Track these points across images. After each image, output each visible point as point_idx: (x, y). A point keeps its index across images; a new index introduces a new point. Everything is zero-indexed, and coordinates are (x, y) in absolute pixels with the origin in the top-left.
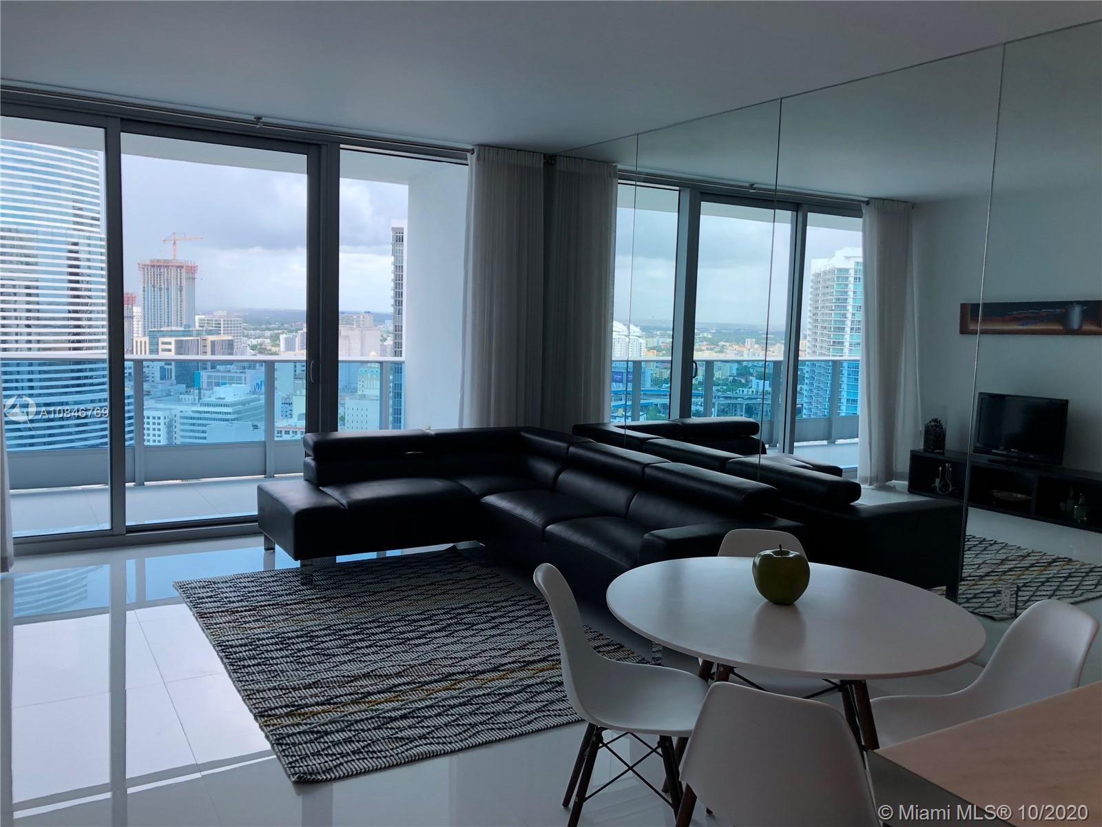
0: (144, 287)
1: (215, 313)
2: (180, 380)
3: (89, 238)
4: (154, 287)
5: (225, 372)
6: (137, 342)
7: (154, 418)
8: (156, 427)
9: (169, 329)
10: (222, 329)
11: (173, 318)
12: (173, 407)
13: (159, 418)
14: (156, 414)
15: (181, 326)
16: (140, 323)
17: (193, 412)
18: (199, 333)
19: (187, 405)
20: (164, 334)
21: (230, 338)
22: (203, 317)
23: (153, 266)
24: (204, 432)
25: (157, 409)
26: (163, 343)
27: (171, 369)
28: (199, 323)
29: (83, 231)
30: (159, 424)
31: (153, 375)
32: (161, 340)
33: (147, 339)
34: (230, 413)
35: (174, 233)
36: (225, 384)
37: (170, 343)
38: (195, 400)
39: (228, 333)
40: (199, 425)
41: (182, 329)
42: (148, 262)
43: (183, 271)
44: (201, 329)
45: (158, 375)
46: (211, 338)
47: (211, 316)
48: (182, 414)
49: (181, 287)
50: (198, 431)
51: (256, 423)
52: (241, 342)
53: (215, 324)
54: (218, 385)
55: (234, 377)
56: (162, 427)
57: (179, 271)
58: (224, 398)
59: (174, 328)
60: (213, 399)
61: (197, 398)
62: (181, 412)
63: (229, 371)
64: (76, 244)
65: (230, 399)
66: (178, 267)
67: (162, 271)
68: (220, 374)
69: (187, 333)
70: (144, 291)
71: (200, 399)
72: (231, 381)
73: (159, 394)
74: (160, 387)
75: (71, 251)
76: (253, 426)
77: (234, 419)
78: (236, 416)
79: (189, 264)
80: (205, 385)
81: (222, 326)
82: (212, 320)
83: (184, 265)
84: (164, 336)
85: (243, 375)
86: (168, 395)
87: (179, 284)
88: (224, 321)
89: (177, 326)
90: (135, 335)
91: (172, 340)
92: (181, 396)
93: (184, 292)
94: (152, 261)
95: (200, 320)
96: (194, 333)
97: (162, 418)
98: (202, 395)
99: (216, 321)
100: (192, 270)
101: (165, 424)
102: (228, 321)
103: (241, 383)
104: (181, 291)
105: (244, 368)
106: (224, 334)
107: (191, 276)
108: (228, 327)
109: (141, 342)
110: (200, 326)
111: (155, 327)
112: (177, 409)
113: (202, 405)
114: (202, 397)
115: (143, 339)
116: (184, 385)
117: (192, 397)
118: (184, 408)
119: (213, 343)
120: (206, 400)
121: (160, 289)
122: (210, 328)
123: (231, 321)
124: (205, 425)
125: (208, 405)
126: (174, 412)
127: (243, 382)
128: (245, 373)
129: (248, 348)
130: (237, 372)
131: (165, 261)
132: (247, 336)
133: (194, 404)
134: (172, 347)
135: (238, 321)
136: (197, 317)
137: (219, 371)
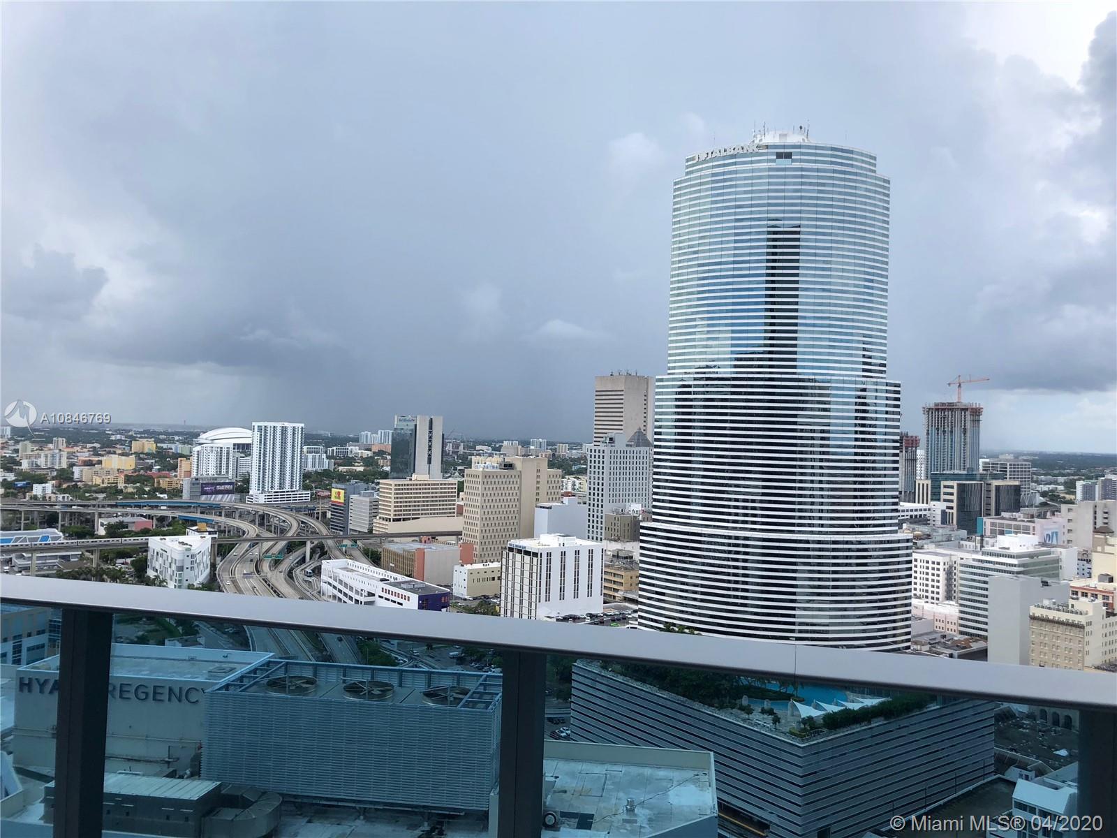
0: (928, 431)
1: (1001, 457)
2: (961, 525)
3: (876, 384)
4: (938, 429)
5: (1010, 519)
6: (919, 484)
7: (933, 563)
8: (936, 572)
9: (952, 472)
10: (1008, 473)
11: (956, 461)
12: (953, 553)
13: (938, 564)
14: (936, 559)
15: (964, 469)
16: (923, 466)
17: (974, 560)
18: (983, 477)
19: (968, 552)
20: (948, 478)
21: (1017, 483)
22: (987, 460)
23: (937, 409)
24: (985, 582)
25: (937, 554)
26: (945, 487)
27: (952, 513)
28: (983, 467)
29: (871, 377)
30: (938, 570)
31: (934, 519)
32: (943, 483)
33: (929, 482)
34: (1015, 566)
35: (959, 376)
36: (1010, 533)
37: (952, 487)
38: (976, 547)
39: (1014, 478)
40: (980, 575)
41: (965, 472)
42: (932, 406)
43: (968, 413)
44: (985, 472)
45: (939, 518)
46: (995, 483)
47: (996, 459)
48: (963, 562)
49: (965, 429)
50: (979, 581)
51: (1046, 579)
52: (1029, 488)
53: (1001, 468)
54: (1002, 533)
55: (1020, 526)
56: (942, 573)
57: (963, 413)
58: (1008, 549)
59: (956, 472)
60: (996, 549)
61: (979, 545)
62: (962, 559)
63: (1015, 519)
64: (864, 390)
65: (1015, 550)
66: (962, 409)
67: (946, 413)
68: (1005, 522)
69: (971, 476)
70: (928, 434)
71: (982, 546)
72: (1017, 530)
73: (939, 539)
74: (940, 531)
75: (859, 397)
76: (1042, 582)
77: (1019, 573)
78: (1021, 569)
79: (974, 406)
80: (988, 533)
81: (1008, 470)
82: (998, 464)
83: (969, 407)
84: (946, 480)
85: (1031, 525)
86: (949, 540)
87: (963, 427)
88: (1010, 465)
89: (960, 469)
90: (918, 478)
91: (955, 484)
92: (962, 542)
93: (968, 434)
94: (936, 405)
95: (986, 463)
96: (978, 477)
97: (942, 564)
98: (985, 542)
99: (1002, 464)
100: (976, 412)
101: (944, 570)
102: (1014, 465)
103: (1029, 534)
104: (965, 434)
105: (1032, 516)
106: (1010, 478)
107: (976, 418)
108: (1014, 471)
109: (923, 485)
110: (984, 470)
111: (937, 470)
112: (957, 555)
113: (984, 554)
114: (985, 544)
115: (926, 482)
116: (966, 531)
117: (972, 544)
118: (965, 555)
119: (998, 488)
120: (988, 548)
121: (944, 432)
122: (995, 472)
123: (1018, 465)
124: (987, 576)
125: (991, 554)
126: (954, 559)
127: (1031, 531)
128: (1033, 522)
129: (1038, 495)
130: (1023, 521)
131: (950, 404)
132: (1035, 482)
133: (975, 552)
134: (955, 491)
135: (1026, 465)
136: (981, 461)
137: (1003, 518)
